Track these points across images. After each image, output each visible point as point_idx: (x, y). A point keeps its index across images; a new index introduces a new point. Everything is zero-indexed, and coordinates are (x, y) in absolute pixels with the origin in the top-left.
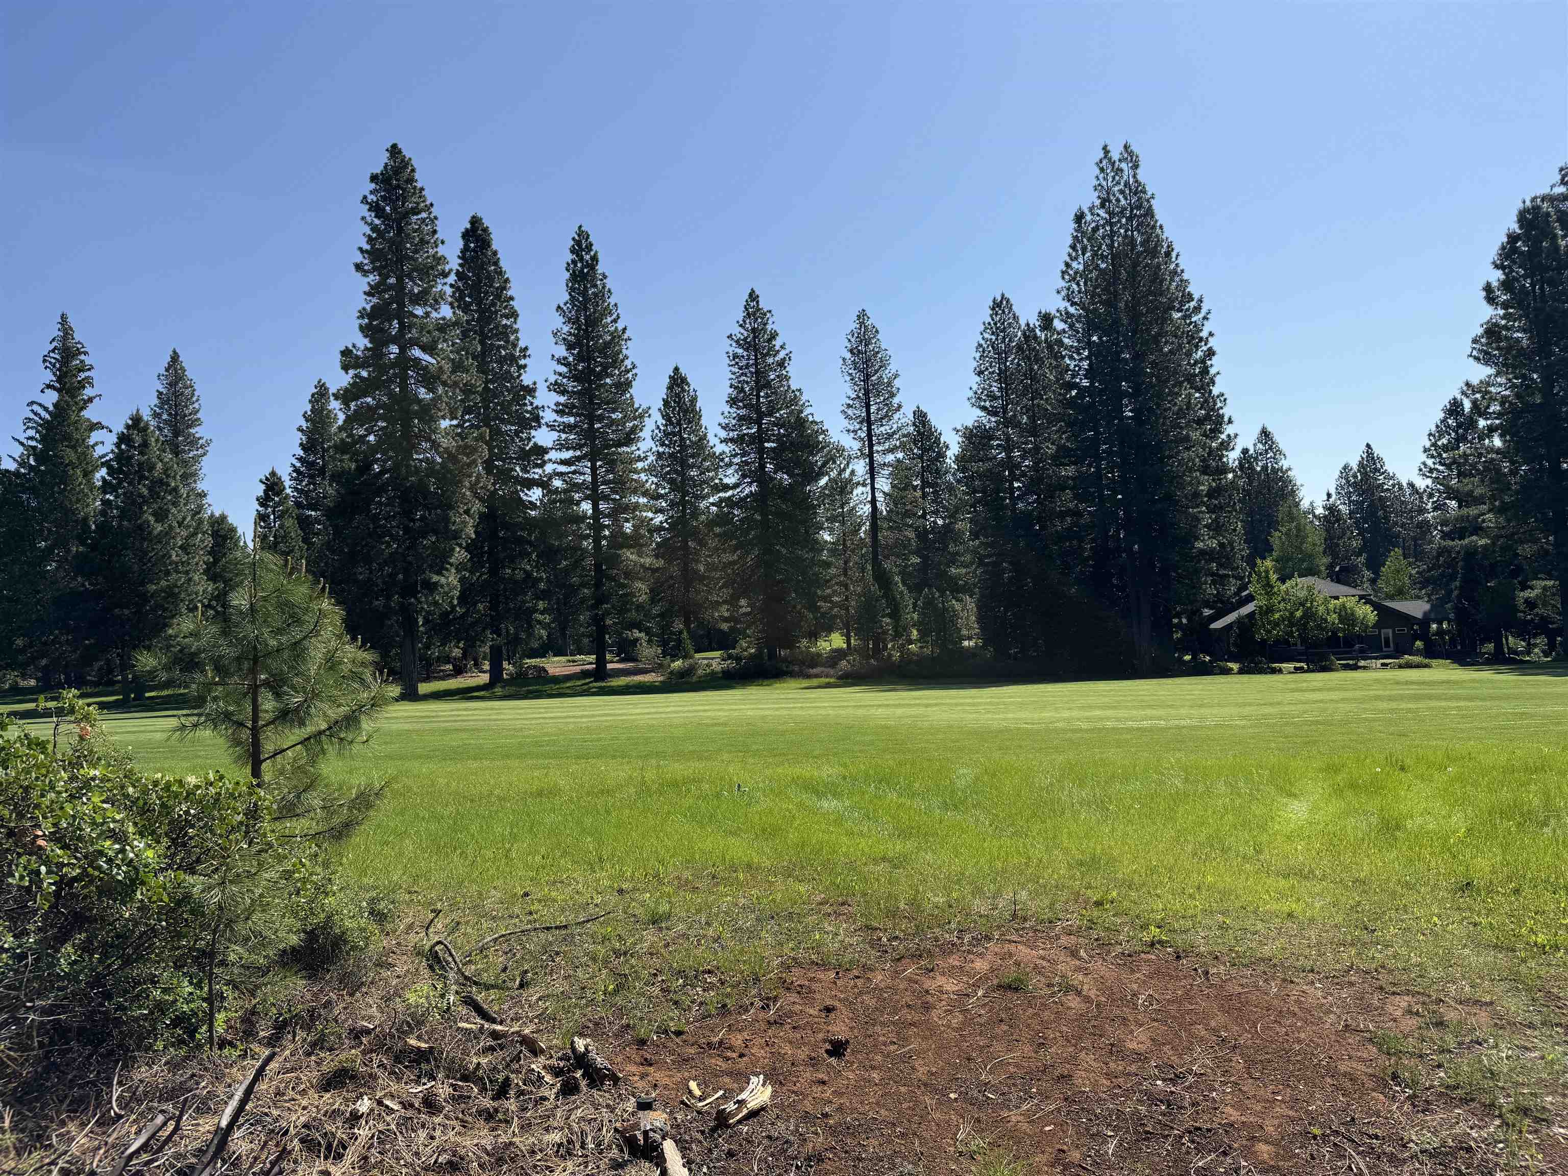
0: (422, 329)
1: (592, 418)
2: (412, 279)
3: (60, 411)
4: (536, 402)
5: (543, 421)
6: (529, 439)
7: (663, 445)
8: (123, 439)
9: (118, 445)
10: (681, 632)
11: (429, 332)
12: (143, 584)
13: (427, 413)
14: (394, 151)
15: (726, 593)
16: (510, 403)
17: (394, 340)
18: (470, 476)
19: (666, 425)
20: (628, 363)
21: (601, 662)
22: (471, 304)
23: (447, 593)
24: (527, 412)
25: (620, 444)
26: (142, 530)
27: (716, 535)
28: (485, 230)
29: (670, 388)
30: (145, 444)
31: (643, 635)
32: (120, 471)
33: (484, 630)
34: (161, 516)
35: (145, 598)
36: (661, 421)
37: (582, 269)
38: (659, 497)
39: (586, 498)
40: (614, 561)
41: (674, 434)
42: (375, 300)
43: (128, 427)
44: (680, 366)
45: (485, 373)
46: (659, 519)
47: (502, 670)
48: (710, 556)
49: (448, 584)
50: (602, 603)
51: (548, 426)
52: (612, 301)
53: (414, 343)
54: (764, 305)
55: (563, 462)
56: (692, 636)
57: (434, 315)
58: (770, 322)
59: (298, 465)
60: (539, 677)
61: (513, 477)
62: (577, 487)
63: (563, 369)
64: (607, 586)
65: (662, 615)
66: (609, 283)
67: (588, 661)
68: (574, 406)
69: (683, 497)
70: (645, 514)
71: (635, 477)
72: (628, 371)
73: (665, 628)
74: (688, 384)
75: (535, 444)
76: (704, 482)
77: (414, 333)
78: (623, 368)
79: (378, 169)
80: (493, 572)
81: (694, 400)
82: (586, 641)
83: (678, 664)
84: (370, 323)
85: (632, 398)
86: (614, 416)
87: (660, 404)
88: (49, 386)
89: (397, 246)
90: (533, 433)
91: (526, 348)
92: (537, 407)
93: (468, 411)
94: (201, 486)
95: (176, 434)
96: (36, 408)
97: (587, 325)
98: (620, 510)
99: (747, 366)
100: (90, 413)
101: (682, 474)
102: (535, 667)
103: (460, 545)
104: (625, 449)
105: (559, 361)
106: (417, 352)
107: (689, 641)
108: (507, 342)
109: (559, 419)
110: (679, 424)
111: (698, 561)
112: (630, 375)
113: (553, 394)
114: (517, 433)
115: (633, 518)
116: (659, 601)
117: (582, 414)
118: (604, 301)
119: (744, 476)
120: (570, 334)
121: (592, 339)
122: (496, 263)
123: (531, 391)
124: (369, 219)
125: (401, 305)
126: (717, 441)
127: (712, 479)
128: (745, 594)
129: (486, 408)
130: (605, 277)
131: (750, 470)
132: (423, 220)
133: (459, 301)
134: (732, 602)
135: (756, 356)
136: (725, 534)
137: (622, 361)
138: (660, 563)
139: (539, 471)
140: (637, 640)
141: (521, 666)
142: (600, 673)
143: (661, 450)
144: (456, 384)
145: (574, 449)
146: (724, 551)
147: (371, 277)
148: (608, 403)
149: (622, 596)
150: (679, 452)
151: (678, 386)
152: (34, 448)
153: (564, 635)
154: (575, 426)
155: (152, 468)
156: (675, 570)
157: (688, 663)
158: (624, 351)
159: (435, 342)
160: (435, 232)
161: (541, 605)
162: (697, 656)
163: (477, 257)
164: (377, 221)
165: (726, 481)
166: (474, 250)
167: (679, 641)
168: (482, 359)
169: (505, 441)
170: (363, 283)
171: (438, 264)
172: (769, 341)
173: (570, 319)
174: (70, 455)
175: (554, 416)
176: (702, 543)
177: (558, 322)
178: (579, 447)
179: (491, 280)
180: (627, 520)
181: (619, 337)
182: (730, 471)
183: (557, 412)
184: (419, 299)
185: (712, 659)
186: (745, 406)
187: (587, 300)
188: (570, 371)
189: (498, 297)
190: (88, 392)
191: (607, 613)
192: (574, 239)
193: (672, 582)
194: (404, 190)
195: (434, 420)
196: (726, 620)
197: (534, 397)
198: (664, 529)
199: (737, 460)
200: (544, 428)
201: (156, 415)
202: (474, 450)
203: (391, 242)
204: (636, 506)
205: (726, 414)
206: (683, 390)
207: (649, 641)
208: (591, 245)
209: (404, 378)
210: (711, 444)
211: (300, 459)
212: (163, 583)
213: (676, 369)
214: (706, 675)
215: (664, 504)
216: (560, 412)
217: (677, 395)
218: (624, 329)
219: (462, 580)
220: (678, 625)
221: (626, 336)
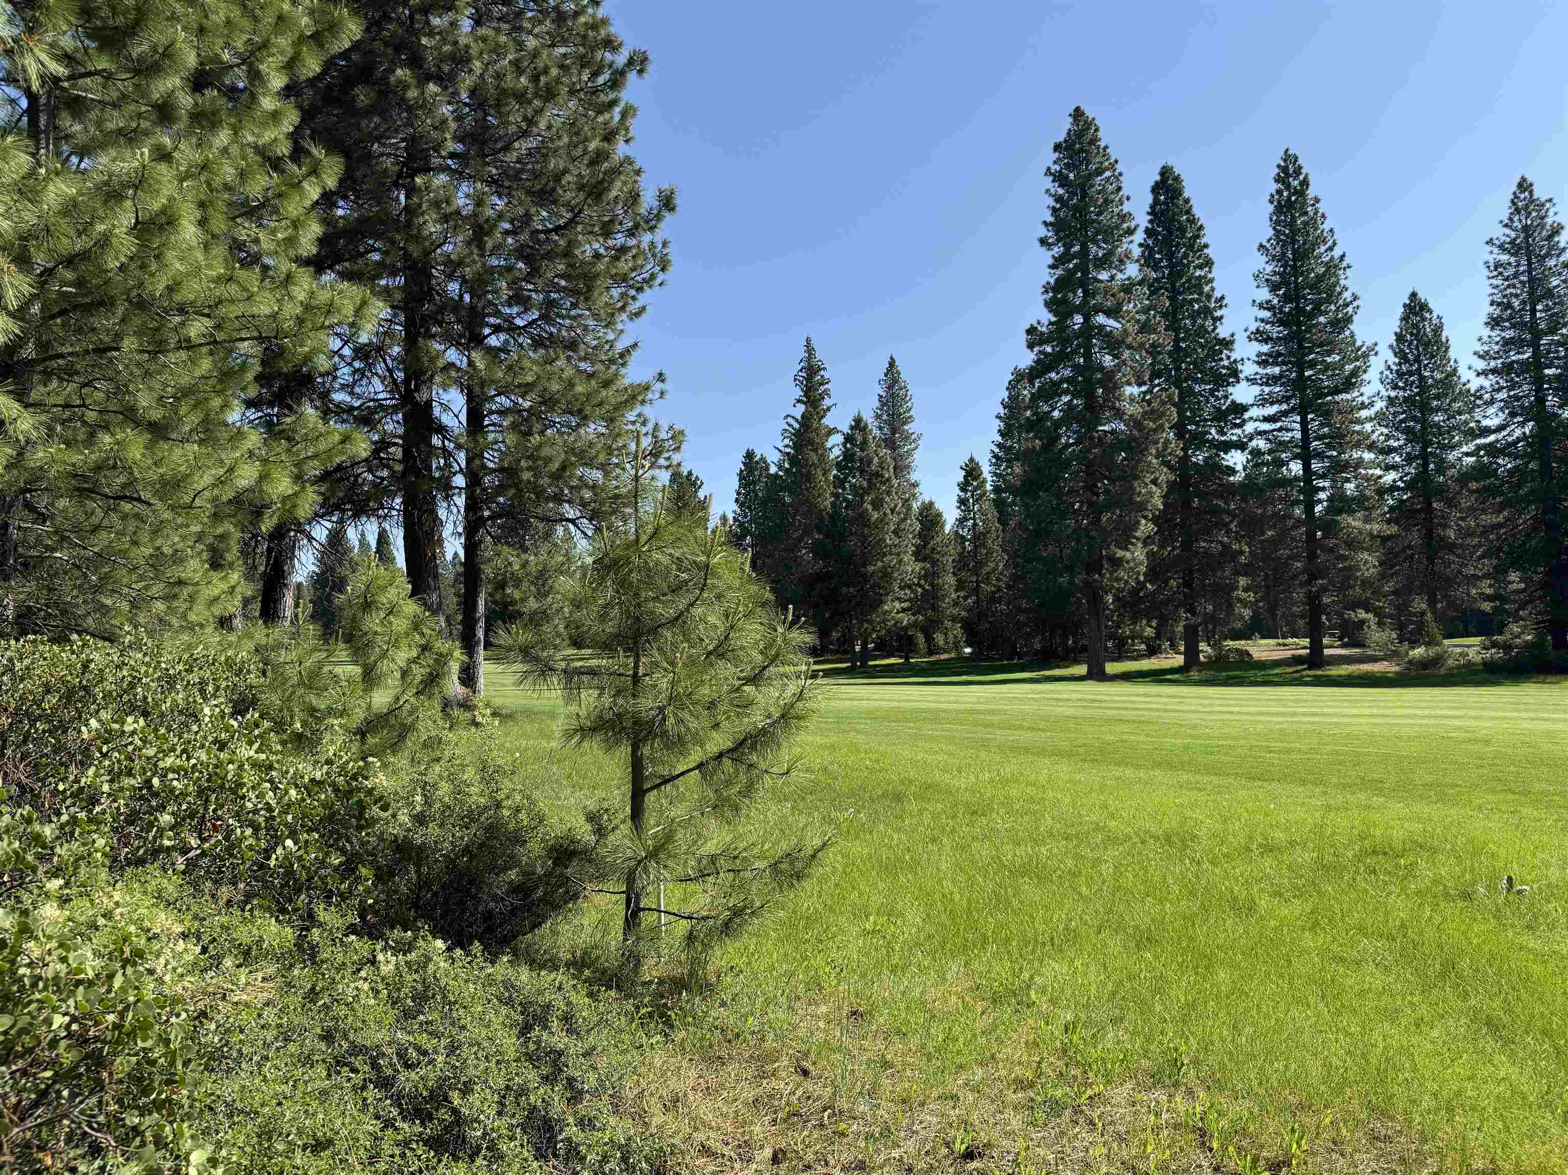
0: (1106, 292)
1: (1301, 366)
2: (1096, 243)
3: (805, 421)
4: (1234, 356)
5: (1242, 376)
6: (1226, 397)
7: (1395, 387)
8: (848, 439)
9: (844, 445)
10: (1423, 614)
11: (1113, 295)
12: (865, 566)
13: (1110, 382)
14: (1078, 114)
15: (1487, 565)
16: (1204, 361)
17: (1078, 310)
18: (1157, 442)
19: (1400, 364)
20: (1347, 295)
21: (1316, 647)
22: (1161, 260)
23: (1132, 569)
24: (1224, 367)
25: (1336, 391)
26: (862, 519)
27: (1472, 492)
28: (1177, 179)
29: (1405, 319)
30: (865, 442)
31: (1370, 616)
32: (846, 467)
33: (1177, 607)
34: (878, 504)
35: (865, 578)
36: (1393, 360)
37: (1289, 197)
38: (1390, 450)
39: (1295, 457)
40: (1330, 526)
41: (1411, 373)
42: (1059, 272)
43: (852, 428)
44: (1417, 290)
45: (1177, 330)
46: (1390, 477)
47: (1198, 652)
48: (1463, 519)
49: (1134, 559)
50: (1316, 579)
51: (1248, 380)
52: (1326, 226)
53: (1098, 309)
54: (1540, 193)
55: (1267, 419)
56: (1440, 618)
57: (1119, 276)
58: (1551, 213)
59: (997, 450)
60: (1242, 661)
61: (1208, 441)
62: (1283, 445)
63: (1266, 314)
64: (1322, 557)
65: (1396, 592)
66: (1322, 207)
67: (1300, 646)
68: (1279, 354)
69: (1424, 448)
70: (1370, 472)
71: (1357, 428)
72: (1347, 305)
73: (1402, 608)
74: (1430, 311)
75: (1233, 402)
76: (1454, 428)
77: (1099, 299)
78: (1341, 302)
79: (1061, 137)
80: (1187, 545)
81: (1438, 330)
82: (1301, 622)
83: (1419, 652)
84: (1055, 297)
85: (1352, 335)
86: (1329, 360)
87: (1392, 339)
88: (799, 401)
89: (1080, 211)
90: (1230, 389)
91: (1223, 298)
92: (1235, 361)
93: (1155, 375)
94: (914, 477)
95: (894, 431)
96: (790, 420)
97: (1295, 260)
98: (1338, 468)
99: (1516, 275)
100: (828, 421)
101: (1423, 421)
102: (1237, 650)
103: (1145, 518)
104: (1344, 396)
105: (1261, 306)
106: (1101, 319)
107: (1434, 624)
108: (1201, 293)
109: (1262, 371)
110: (1417, 360)
111: (1445, 526)
112: (1350, 309)
113: (1255, 344)
114: (1212, 392)
115: (1356, 478)
116: (1392, 575)
117: (1290, 362)
118: (1316, 229)
119: (1513, 414)
120: (1275, 273)
121: (1302, 274)
122: (1188, 212)
123: (1227, 344)
124: (1053, 191)
125: (1086, 272)
126: (1471, 375)
127: (1466, 423)
128: (1515, 564)
129: (1177, 369)
130: (1317, 200)
131: (1522, 407)
132: (1108, 179)
133: (1148, 260)
134: (1499, 574)
135: (1529, 260)
136: (1486, 489)
137: (1340, 294)
138: (1394, 529)
139: (1238, 431)
140: (1363, 622)
141: (1221, 649)
142: (1315, 659)
143: (1393, 394)
144: (1142, 345)
145: (1280, 402)
146: (1484, 511)
147: (1056, 249)
148: (1321, 345)
149: (1341, 570)
150: (1417, 394)
151: (1416, 314)
152: (788, 454)
153: (1274, 615)
154: (1281, 376)
155: (870, 462)
156: (1415, 537)
157: (1433, 651)
158: (1342, 282)
159: (1120, 305)
160: (1119, 189)
161: (1243, 581)
162: (1446, 642)
163: (1168, 210)
164: (1061, 191)
165: (1486, 423)
166: (1165, 203)
167: (1421, 625)
168: (1172, 317)
169: (1199, 402)
170: (1047, 257)
171: (1123, 222)
172: (1550, 237)
173: (1274, 257)
174: (813, 457)
175: (1256, 368)
176: (1451, 503)
177: (1261, 263)
178: (1287, 399)
179: (1183, 230)
180: (1348, 480)
181: (1336, 266)
182: (1492, 410)
183: (1258, 363)
184: (1103, 263)
185: (1469, 646)
186: (1513, 326)
187: (1294, 232)
188: (1274, 315)
189: (1191, 247)
190: (827, 402)
191: (1324, 589)
192: (1279, 166)
193: (1409, 552)
194: (1087, 152)
195: (1117, 386)
196: (1489, 598)
197: (1231, 350)
198: (1398, 489)
199: (1503, 395)
200: (1244, 384)
201: (878, 417)
202: (1161, 415)
203: (1076, 208)
204: (1360, 463)
205: (1485, 338)
206: (1424, 319)
207: (1380, 624)
208: (1300, 168)
209: (1088, 348)
210: (1463, 380)
211: (999, 445)
212: (880, 564)
213: (1414, 295)
214: (1459, 667)
215: (1397, 459)
216: (1263, 363)
217: (1416, 326)
218: (1342, 258)
219: (1150, 555)
220: (1419, 604)
221: (1344, 264)
